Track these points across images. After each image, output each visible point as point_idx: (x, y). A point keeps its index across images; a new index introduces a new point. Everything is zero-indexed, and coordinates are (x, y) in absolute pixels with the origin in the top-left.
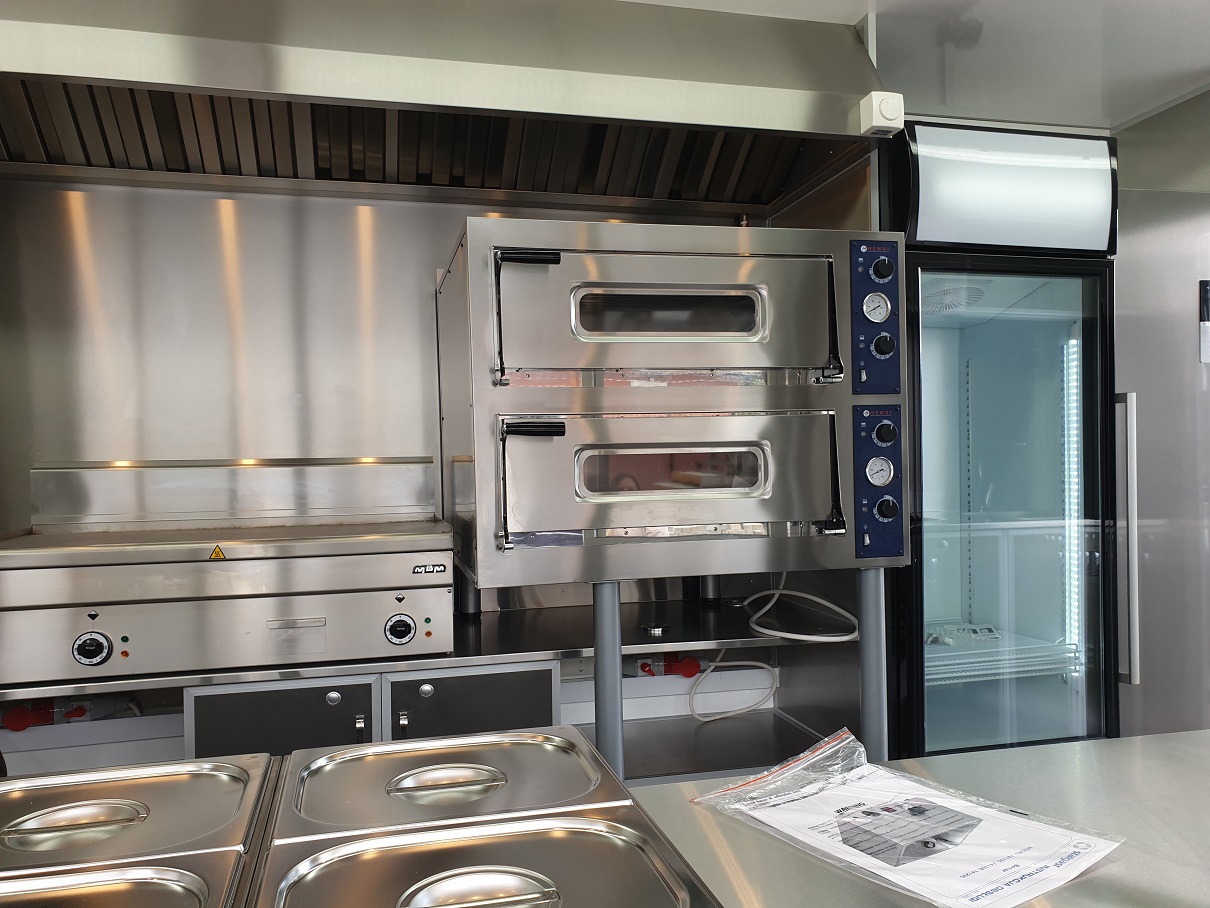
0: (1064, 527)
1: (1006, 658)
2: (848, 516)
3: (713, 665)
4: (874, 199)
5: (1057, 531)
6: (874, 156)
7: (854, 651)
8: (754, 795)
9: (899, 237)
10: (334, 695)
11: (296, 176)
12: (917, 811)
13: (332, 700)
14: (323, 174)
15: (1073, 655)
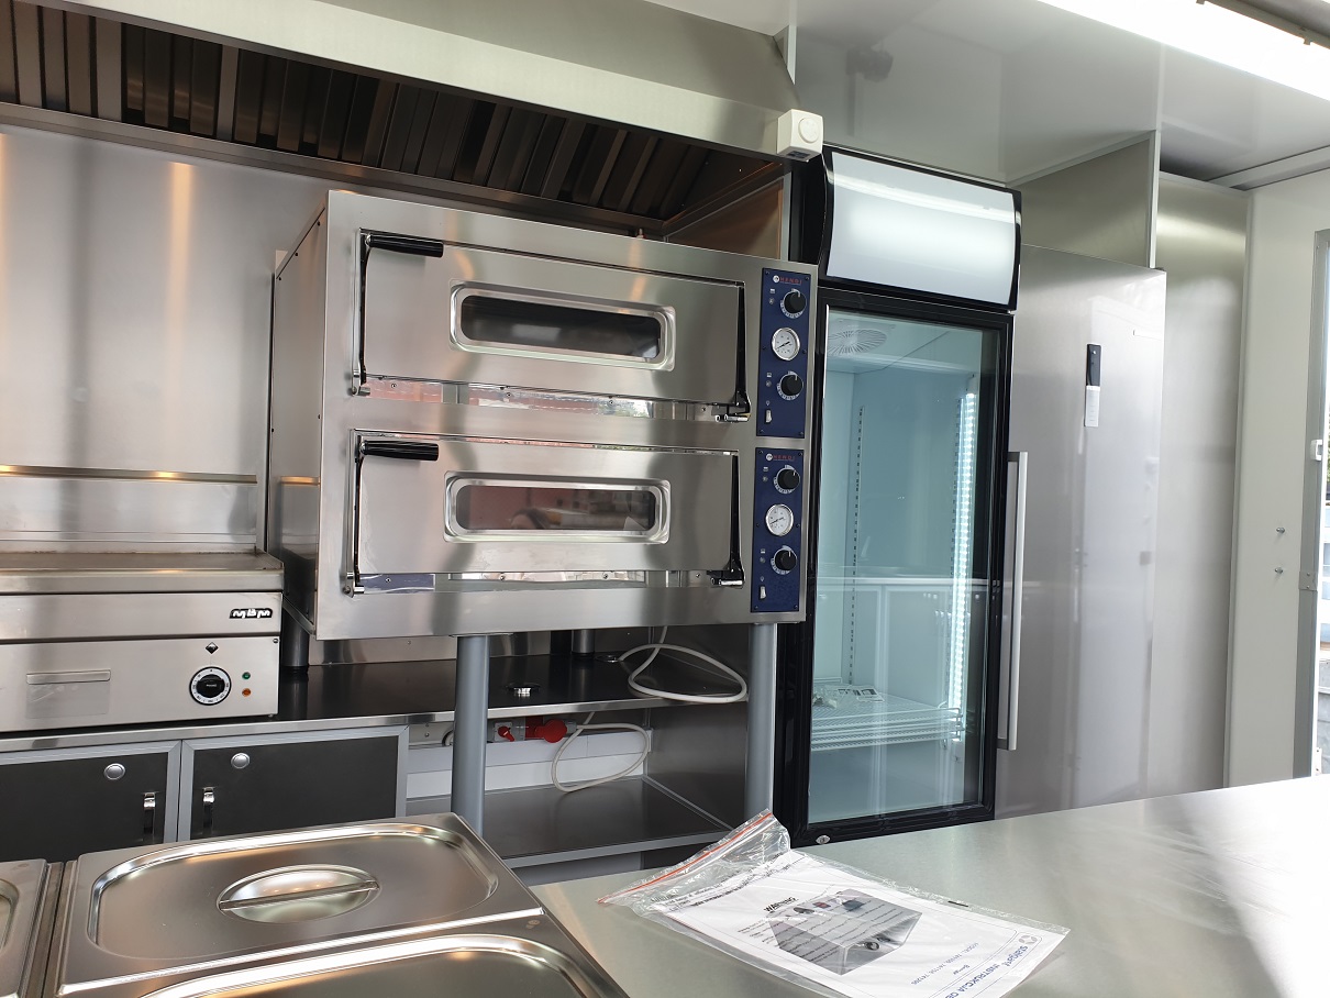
0: (951, 586)
1: (878, 723)
2: (747, 567)
3: (581, 728)
4: (783, 224)
5: (946, 589)
6: (787, 178)
7: (742, 711)
8: (673, 891)
9: (811, 269)
10: (116, 767)
11: (94, 114)
12: (853, 906)
13: (113, 774)
14: (132, 115)
15: (955, 720)
